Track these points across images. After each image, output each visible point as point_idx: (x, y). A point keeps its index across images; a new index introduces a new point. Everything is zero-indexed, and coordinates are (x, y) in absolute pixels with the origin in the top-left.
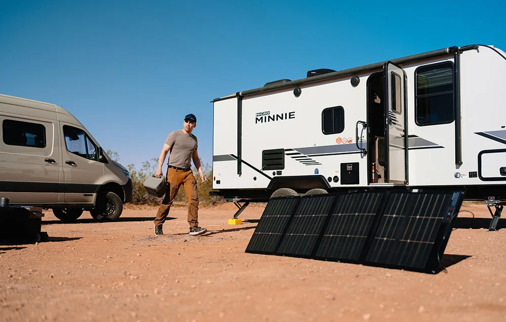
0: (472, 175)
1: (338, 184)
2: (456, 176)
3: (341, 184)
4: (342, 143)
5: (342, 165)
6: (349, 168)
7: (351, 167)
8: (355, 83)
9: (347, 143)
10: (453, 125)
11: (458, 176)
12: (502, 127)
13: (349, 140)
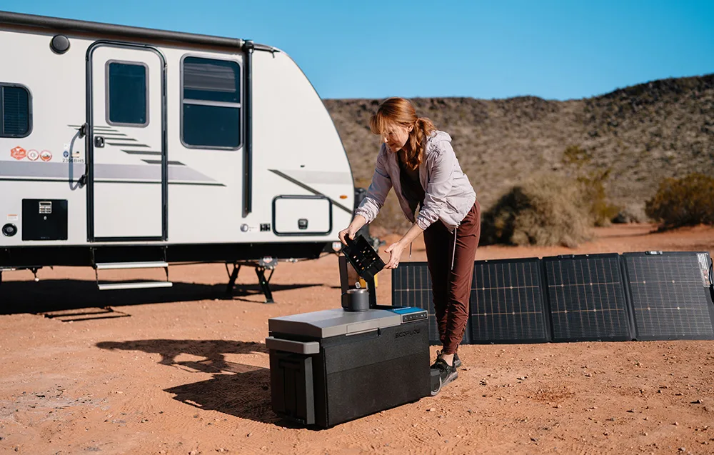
0: (264, 228)
1: (17, 240)
2: (242, 229)
3: (24, 238)
4: (25, 159)
5: (25, 202)
6: (45, 209)
7: (50, 207)
8: (58, 48)
9: (40, 160)
10: (239, 154)
11: (246, 228)
12: (302, 166)
13: (44, 154)
